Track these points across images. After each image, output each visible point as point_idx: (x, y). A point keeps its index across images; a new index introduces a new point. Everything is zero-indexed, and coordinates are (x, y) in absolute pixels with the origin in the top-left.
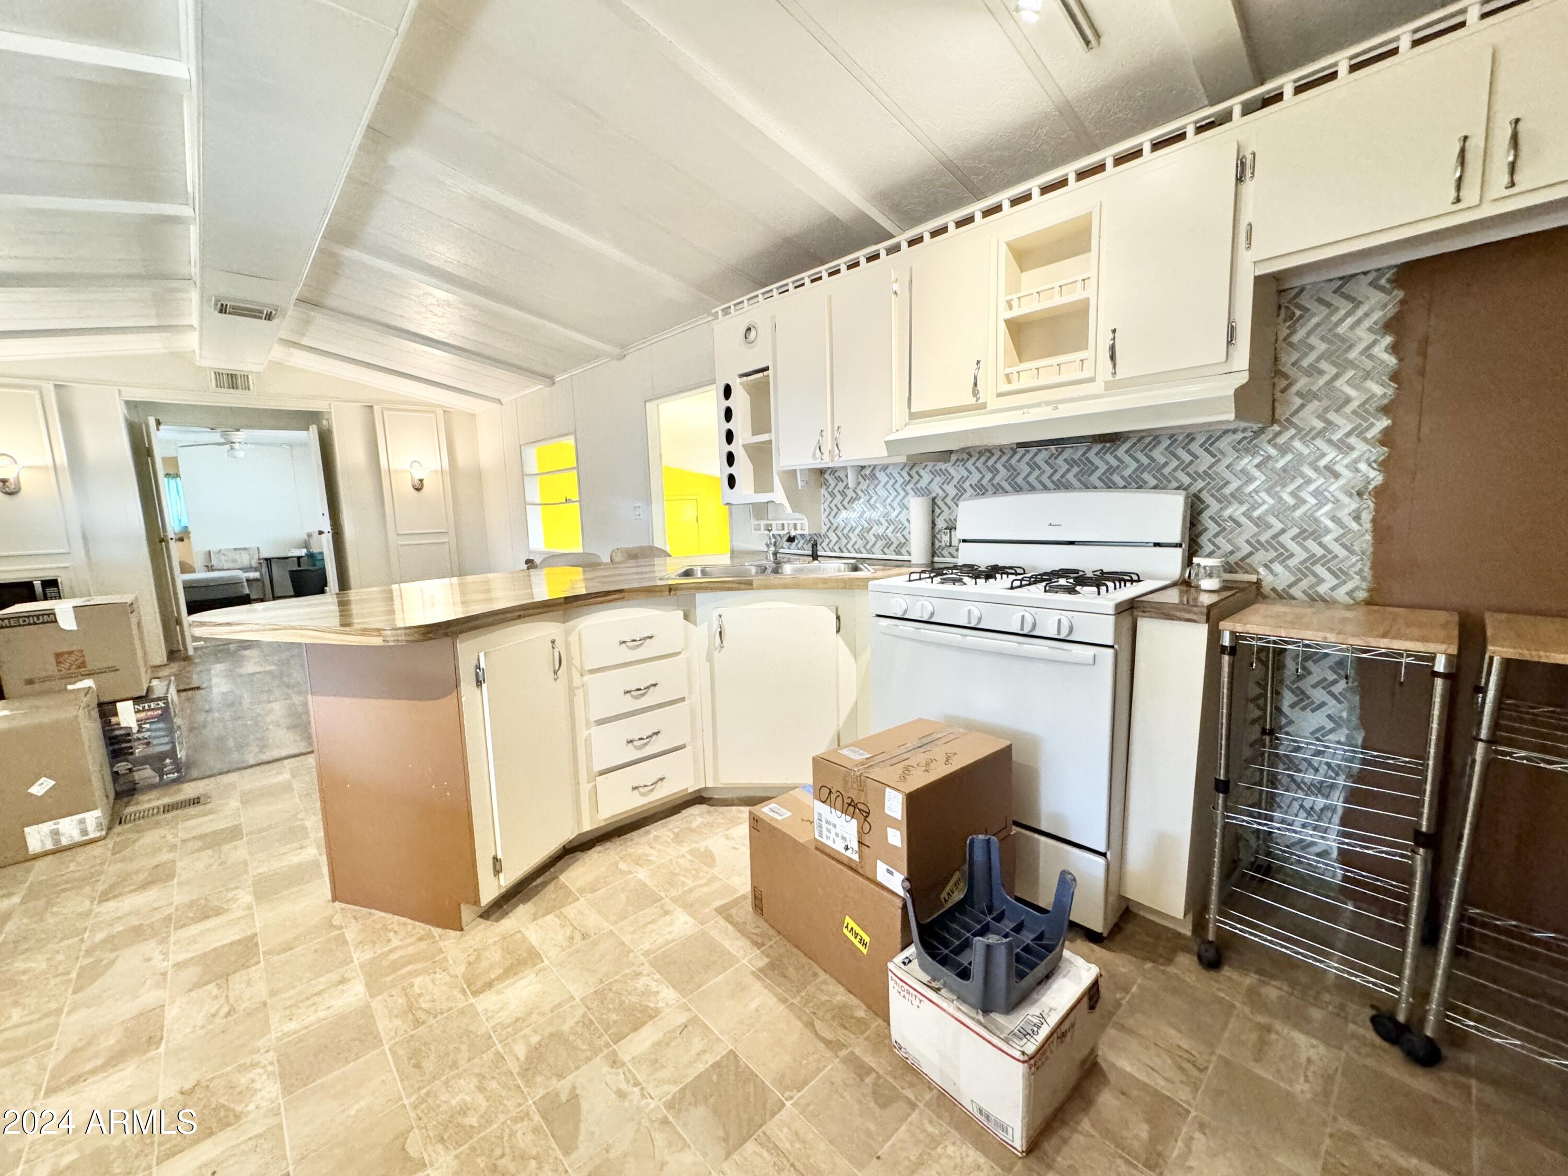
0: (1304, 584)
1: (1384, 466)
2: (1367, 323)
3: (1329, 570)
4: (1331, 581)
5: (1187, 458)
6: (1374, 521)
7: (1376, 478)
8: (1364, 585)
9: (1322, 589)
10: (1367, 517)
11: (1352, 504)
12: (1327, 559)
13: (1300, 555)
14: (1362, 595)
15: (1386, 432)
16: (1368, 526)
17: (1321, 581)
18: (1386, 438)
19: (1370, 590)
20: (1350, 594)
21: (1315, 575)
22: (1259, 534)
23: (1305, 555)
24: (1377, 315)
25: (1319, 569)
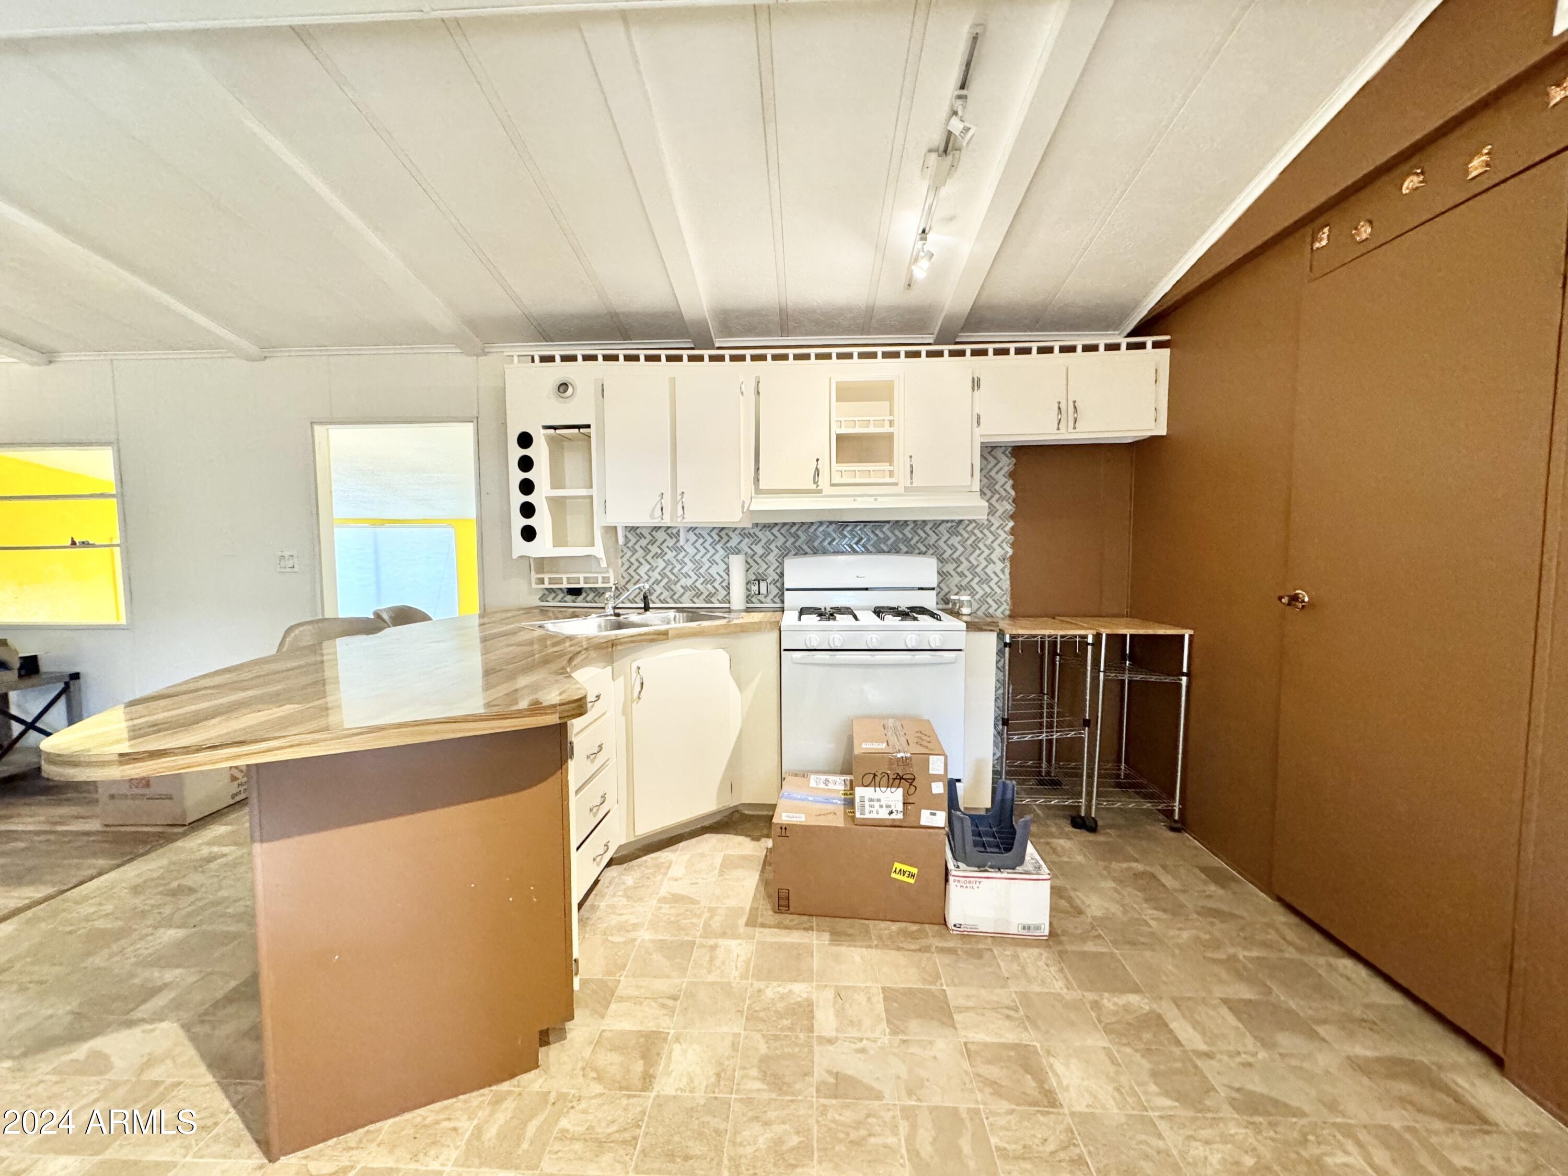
0: (983, 609)
1: (1013, 545)
2: (1003, 472)
3: (994, 600)
4: (995, 606)
5: (924, 535)
6: (1010, 574)
7: (1010, 552)
8: (1008, 607)
9: (991, 611)
10: (1007, 571)
11: (1000, 565)
12: (992, 594)
13: (981, 593)
14: (1007, 613)
15: (1012, 528)
16: (1008, 576)
17: (990, 606)
18: (1013, 532)
19: (1010, 610)
20: (1002, 613)
21: (988, 603)
22: (960, 581)
23: (983, 593)
24: (1006, 469)
25: (989, 600)
